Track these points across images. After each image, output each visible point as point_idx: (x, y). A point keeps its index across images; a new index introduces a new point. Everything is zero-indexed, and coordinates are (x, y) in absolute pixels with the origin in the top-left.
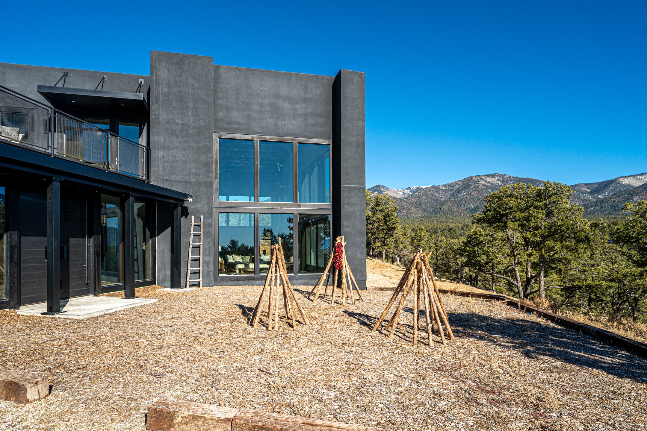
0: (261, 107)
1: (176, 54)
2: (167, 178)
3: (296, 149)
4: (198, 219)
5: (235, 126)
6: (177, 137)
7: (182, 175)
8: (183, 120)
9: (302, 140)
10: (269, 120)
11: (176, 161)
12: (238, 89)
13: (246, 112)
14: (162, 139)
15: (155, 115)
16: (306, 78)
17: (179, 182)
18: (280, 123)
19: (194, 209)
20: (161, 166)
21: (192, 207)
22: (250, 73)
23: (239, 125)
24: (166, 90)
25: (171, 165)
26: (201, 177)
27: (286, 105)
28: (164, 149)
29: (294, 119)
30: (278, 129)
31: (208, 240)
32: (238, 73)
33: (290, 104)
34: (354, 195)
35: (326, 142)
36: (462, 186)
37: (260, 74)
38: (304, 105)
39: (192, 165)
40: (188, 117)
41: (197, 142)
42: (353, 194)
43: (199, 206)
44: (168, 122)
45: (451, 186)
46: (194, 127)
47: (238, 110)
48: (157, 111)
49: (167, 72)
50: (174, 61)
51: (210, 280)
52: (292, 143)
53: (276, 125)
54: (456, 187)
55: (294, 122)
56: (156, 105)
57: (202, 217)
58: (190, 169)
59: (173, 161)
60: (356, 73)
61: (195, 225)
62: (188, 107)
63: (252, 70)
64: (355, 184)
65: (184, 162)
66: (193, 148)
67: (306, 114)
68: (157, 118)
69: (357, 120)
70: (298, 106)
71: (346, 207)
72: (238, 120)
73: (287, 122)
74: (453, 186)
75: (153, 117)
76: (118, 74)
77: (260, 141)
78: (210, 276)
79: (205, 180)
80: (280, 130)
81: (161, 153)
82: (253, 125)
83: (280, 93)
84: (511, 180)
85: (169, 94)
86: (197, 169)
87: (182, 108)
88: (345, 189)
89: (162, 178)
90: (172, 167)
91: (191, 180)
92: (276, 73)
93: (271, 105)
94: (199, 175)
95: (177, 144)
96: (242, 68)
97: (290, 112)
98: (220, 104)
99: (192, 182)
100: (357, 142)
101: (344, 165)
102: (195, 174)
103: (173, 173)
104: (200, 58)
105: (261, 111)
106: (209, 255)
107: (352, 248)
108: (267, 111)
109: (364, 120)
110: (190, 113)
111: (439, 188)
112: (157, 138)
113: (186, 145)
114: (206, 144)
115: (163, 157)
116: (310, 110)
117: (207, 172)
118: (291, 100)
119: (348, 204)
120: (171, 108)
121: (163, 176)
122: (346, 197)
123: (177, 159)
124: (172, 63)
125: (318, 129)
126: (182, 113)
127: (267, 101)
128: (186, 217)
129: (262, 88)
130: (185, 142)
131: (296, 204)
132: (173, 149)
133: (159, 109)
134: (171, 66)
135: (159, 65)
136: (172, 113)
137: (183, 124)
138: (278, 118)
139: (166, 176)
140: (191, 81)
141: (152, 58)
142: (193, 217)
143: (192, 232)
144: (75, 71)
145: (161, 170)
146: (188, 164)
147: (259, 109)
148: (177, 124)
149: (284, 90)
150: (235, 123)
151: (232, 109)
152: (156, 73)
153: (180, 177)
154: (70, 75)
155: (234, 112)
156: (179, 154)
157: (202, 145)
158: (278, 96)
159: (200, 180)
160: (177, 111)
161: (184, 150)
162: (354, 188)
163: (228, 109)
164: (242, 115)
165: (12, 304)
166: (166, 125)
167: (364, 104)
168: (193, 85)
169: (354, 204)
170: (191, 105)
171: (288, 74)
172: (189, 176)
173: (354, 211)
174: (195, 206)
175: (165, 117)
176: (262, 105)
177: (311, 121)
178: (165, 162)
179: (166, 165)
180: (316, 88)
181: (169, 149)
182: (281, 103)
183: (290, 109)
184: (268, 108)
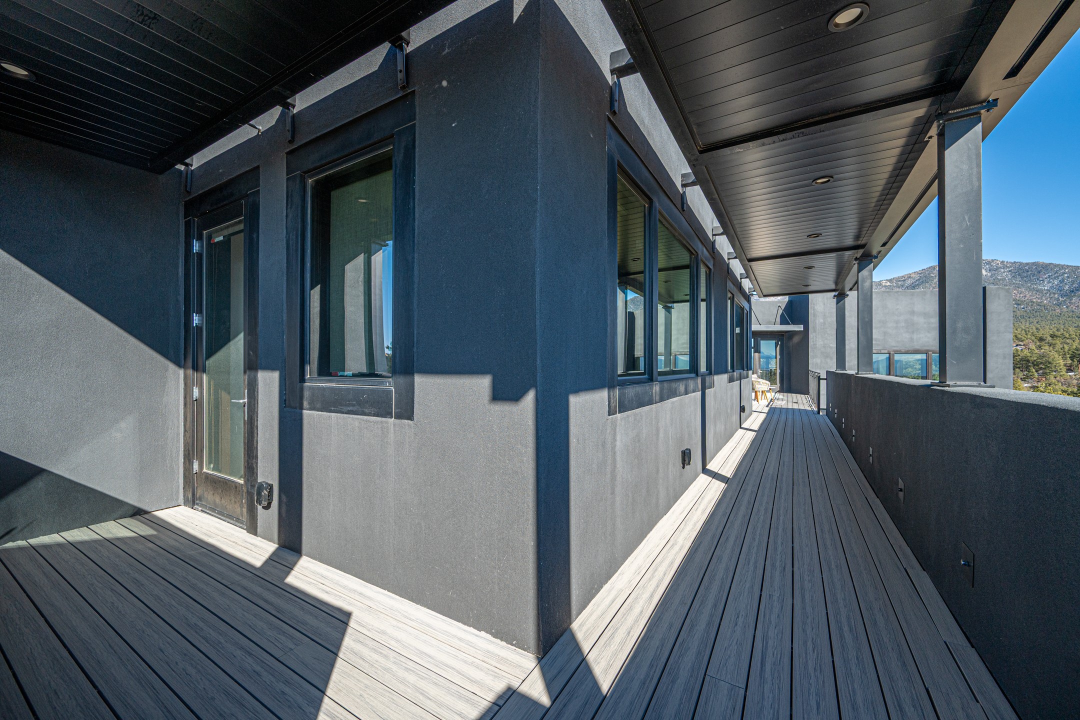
0: (897, 324)
14: (818, 361)
15: (813, 341)
18: (915, 336)
22: (886, 295)
24: (822, 321)
27: (921, 320)
29: (929, 332)
30: (913, 342)
33: (925, 318)
36: (919, 280)
37: (896, 294)
44: (824, 347)
45: (899, 281)
48: (815, 338)
49: (822, 306)
52: (927, 353)
53: (912, 339)
54: (909, 282)
55: (929, 335)
56: (814, 334)
68: (815, 344)
73: (922, 336)
74: (904, 281)
75: (812, 343)
77: (895, 354)
80: (915, 344)
82: (890, 340)
83: (916, 309)
84: (1005, 267)
85: (824, 323)
93: (906, 321)
95: (831, 365)
97: (925, 326)
100: (1004, 354)
105: (897, 328)
108: (903, 327)
111: (881, 284)
112: (814, 360)
120: (826, 335)
127: (902, 318)
129: (898, 307)
134: (826, 301)
135: (816, 301)
136: (826, 339)
138: (913, 332)
152: (814, 307)
158: (913, 313)
166: (822, 349)
175: (822, 343)
176: (897, 322)
182: (915, 318)
183: (925, 323)
184: (903, 324)
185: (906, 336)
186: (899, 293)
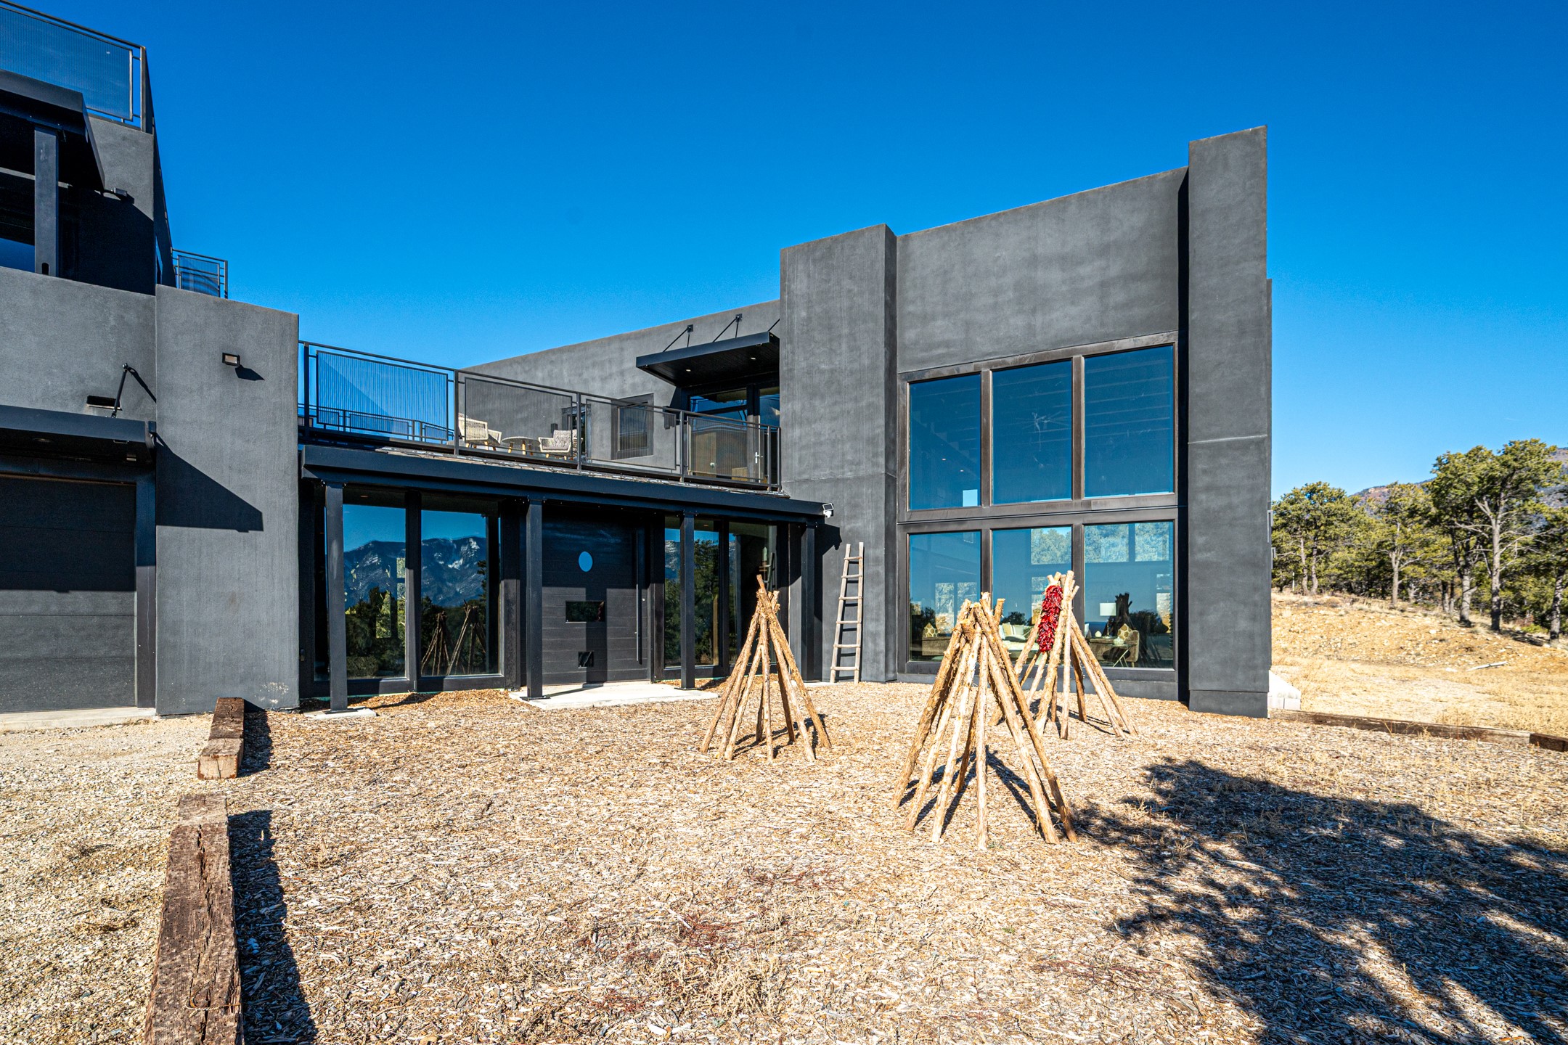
0: (996, 296)
1: (820, 241)
2: (806, 476)
3: (1079, 373)
4: (854, 550)
5: (941, 351)
6: (823, 397)
7: (831, 468)
8: (832, 363)
9: (1093, 347)
10: (1012, 321)
11: (821, 444)
12: (946, 272)
13: (962, 315)
14: (798, 407)
15: (787, 364)
16: (1105, 197)
17: (825, 481)
18: (1039, 320)
19: (850, 530)
20: (796, 455)
21: (848, 527)
22: (972, 229)
23: (948, 346)
25: (812, 451)
26: (863, 467)
27: (1054, 276)
28: (801, 424)
29: (1073, 303)
30: (1035, 336)
31: (875, 591)
32: (946, 238)
33: (1063, 270)
34: (1228, 465)
35: (1161, 338)
37: (993, 223)
38: (1099, 263)
39: (848, 446)
40: (841, 354)
41: (856, 400)
42: (1224, 461)
43: (859, 524)
44: (808, 373)
46: (852, 372)
47: (946, 315)
48: (790, 356)
49: (805, 281)
50: (818, 254)
51: (878, 669)
52: (1070, 359)
53: (1030, 327)
55: (1073, 310)
56: (789, 347)
57: (861, 544)
58: (843, 455)
59: (815, 444)
60: (1235, 137)
61: (850, 562)
62: (840, 336)
63: (977, 221)
64: (1232, 435)
65: (834, 443)
66: (848, 412)
67: (1104, 285)
69: (1238, 263)
70: (1085, 270)
71: (1203, 497)
72: (947, 336)
73: (1055, 315)
75: (785, 369)
76: (758, 306)
77: (993, 371)
78: (878, 662)
79: (870, 472)
80: (1039, 338)
81: (797, 432)
82: (978, 339)
83: (1040, 250)
85: (809, 319)
86: (856, 452)
87: (831, 340)
88: (1200, 451)
89: (798, 478)
90: (814, 455)
91: (845, 476)
92: (1029, 209)
93: (1018, 286)
94: (859, 464)
95: (822, 411)
96: (954, 224)
97: (1064, 288)
98: (910, 313)
99: (848, 479)
100: (1239, 321)
101: (1197, 390)
102: (852, 463)
103: (816, 467)
104: (862, 233)
105: (995, 306)
106: (877, 620)
107: (1222, 604)
108: (1010, 301)
109: (1264, 257)
110: (844, 346)
112: (790, 405)
113: (837, 409)
114: (871, 400)
115: (800, 438)
116: (1114, 270)
117: (873, 457)
118: (1066, 261)
119: (1208, 489)
120: (813, 345)
121: (800, 473)
122: (1205, 472)
123: (822, 439)
124: (814, 261)
125: (1138, 312)
126: (831, 349)
127: (1009, 279)
128: (837, 548)
129: (998, 254)
130: (835, 403)
131: (1078, 501)
132: (815, 422)
133: (793, 353)
134: (812, 267)
135: (793, 272)
136: (813, 354)
137: (832, 371)
138: (1034, 311)
139: (804, 473)
140: (847, 284)
141: (783, 263)
142: (848, 546)
143: (845, 574)
144: (701, 320)
145: (796, 463)
146: (840, 446)
147: (991, 301)
148: (822, 372)
149: (1049, 239)
150: (939, 345)
151: (934, 318)
152: (789, 287)
153: (828, 472)
154: (695, 327)
155: (939, 323)
156: (825, 428)
157: (864, 403)
158: (1034, 261)
159: (861, 473)
160: (822, 349)
161: (835, 419)
162: (1229, 444)
163: (926, 318)
164: (954, 324)
165: (509, 681)
166: (804, 380)
167: (1265, 211)
168: (850, 291)
169: (1229, 487)
170: (845, 331)
171: (1059, 201)
172: (842, 467)
173: (1230, 507)
174: (853, 525)
175: (804, 364)
176: (996, 292)
177: (1118, 296)
178: (801, 449)
179: (804, 452)
180: (1133, 212)
181: (809, 422)
182: (1041, 275)
183: (1064, 282)
184: (1011, 294)
185: (1018, 322)
186: (1001, 220)
